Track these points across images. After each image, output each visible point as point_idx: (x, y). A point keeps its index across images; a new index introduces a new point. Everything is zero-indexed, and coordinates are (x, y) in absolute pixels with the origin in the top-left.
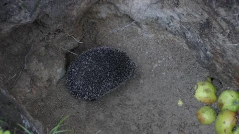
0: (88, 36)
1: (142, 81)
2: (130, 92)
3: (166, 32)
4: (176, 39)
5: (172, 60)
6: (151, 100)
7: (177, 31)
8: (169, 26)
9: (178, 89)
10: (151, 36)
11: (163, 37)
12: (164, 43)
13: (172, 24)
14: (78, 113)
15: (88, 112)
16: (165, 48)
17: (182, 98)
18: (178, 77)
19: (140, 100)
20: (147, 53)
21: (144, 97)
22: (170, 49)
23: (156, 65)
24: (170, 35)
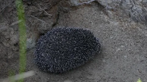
0: (62, 23)
1: (104, 61)
2: (92, 69)
3: (129, 20)
4: (138, 28)
5: (134, 46)
6: (111, 77)
7: (139, 15)
8: (132, 11)
9: (138, 70)
10: (116, 24)
11: (126, 25)
12: (127, 31)
13: (134, 8)
14: (40, 78)
15: (49, 78)
16: (128, 36)
17: (141, 78)
18: (139, 60)
19: (100, 76)
20: (111, 38)
21: (105, 74)
22: (133, 37)
23: (119, 49)
24: (133, 23)
